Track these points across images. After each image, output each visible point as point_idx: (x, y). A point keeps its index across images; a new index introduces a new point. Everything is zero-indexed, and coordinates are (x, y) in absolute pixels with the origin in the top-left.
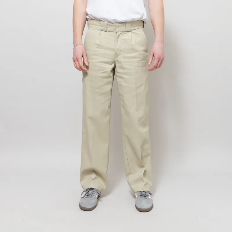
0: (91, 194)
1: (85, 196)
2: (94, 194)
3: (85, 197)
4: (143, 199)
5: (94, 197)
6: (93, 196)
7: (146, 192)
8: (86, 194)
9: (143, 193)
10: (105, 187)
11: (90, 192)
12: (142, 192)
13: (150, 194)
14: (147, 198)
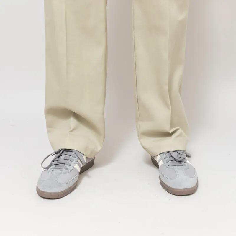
0: (64, 162)
1: (51, 165)
2: (71, 162)
3: (52, 167)
4: (179, 167)
5: (70, 168)
6: (68, 167)
7: (180, 152)
8: (53, 161)
9: (175, 155)
10: (99, 148)
11: (62, 157)
12: (171, 153)
13: (187, 156)
14: (185, 166)
